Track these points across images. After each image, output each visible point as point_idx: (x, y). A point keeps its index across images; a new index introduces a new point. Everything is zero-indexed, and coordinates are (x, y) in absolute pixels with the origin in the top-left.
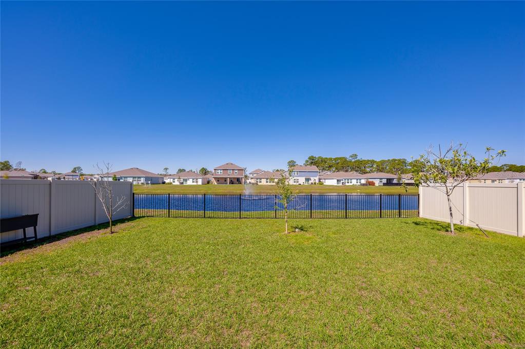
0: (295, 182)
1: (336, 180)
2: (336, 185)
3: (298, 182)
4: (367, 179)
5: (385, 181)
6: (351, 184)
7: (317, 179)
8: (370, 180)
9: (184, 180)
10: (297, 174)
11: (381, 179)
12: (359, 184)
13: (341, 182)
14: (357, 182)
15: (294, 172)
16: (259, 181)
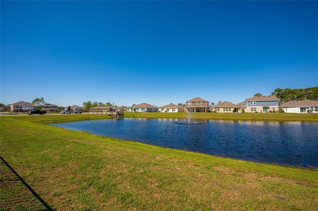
0: (252, 110)
1: (299, 109)
2: (300, 113)
3: (255, 110)
7: (276, 107)
9: (167, 109)
10: (254, 103)
13: (307, 110)
15: (251, 102)
16: (217, 109)
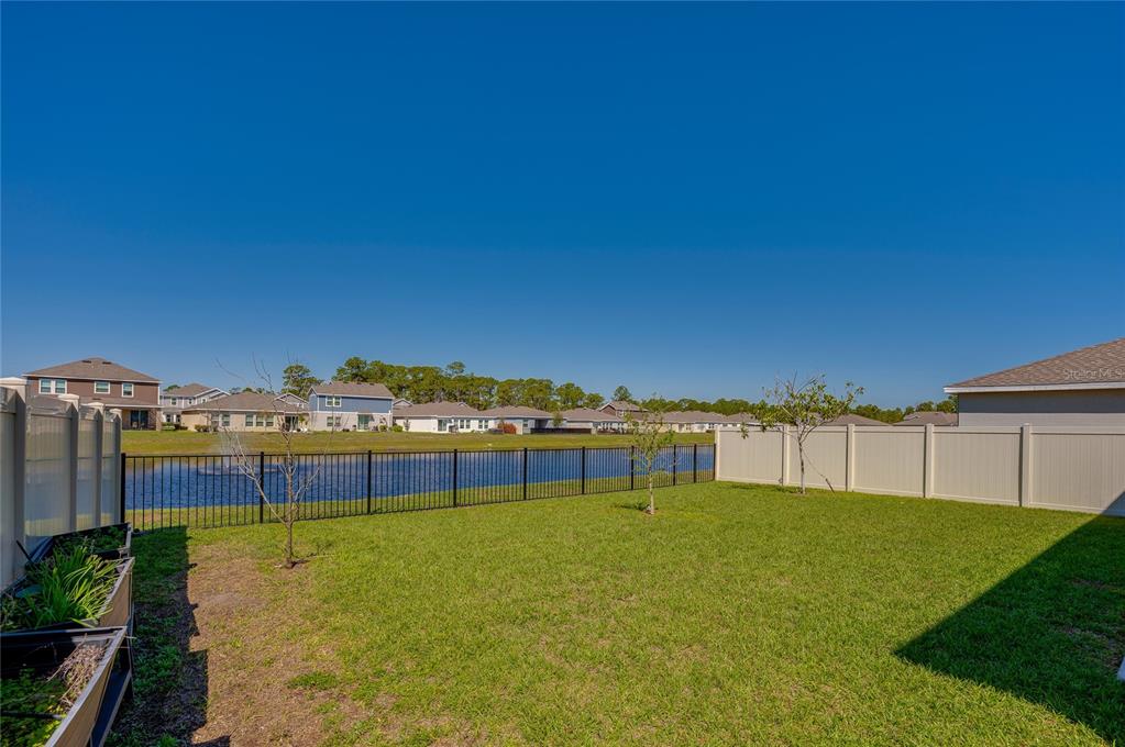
0: (329, 424)
1: (436, 421)
2: (436, 431)
3: (338, 425)
4: (502, 419)
5: (531, 424)
6: (469, 431)
7: (389, 415)
8: (507, 422)
10: (337, 403)
11: (525, 420)
12: (484, 429)
13: (448, 425)
14: (480, 427)
15: (330, 397)
16: (220, 419)
